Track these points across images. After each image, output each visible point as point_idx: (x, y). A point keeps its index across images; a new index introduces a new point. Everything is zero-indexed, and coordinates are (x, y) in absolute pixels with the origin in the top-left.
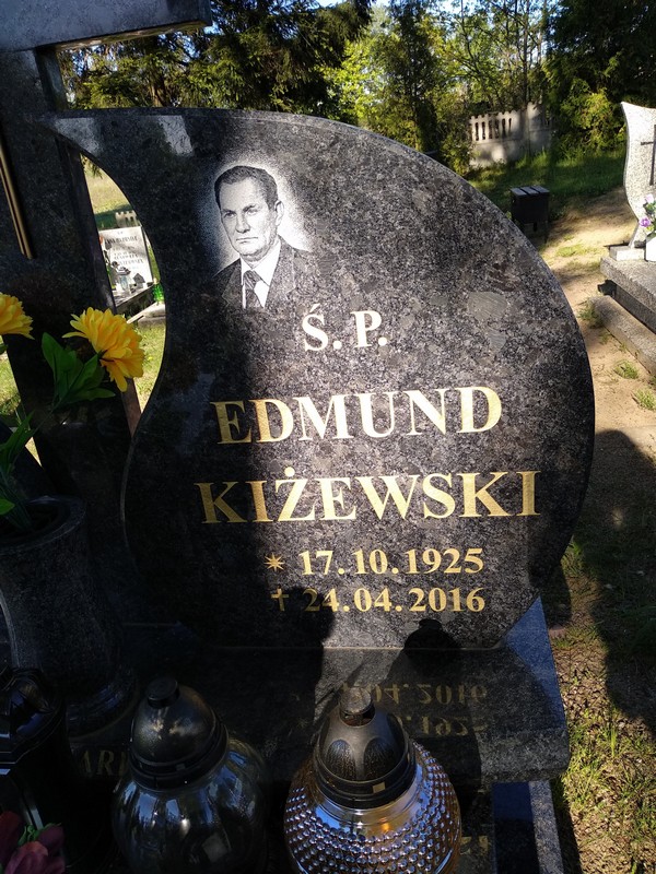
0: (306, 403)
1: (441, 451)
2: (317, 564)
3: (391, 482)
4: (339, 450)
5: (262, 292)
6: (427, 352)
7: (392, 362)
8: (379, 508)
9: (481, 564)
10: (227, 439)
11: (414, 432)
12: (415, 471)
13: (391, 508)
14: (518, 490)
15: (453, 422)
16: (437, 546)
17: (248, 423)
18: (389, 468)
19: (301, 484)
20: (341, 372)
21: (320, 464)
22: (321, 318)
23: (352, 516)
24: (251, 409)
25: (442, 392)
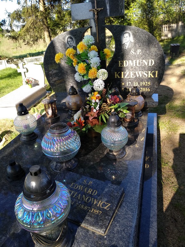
0: (130, 61)
1: (146, 68)
2: (129, 84)
3: (140, 72)
4: (134, 68)
5: (127, 47)
6: (146, 55)
7: (142, 56)
8: (138, 76)
9: (150, 84)
10: (120, 66)
11: (143, 65)
12: (143, 71)
13: (139, 76)
14: (155, 74)
15: (148, 64)
16: (145, 82)
17: (122, 64)
18: (140, 70)
19: (128, 72)
20: (135, 57)
21: (131, 70)
22: (134, 50)
23: (134, 77)
24: (123, 62)
25: (147, 60)
